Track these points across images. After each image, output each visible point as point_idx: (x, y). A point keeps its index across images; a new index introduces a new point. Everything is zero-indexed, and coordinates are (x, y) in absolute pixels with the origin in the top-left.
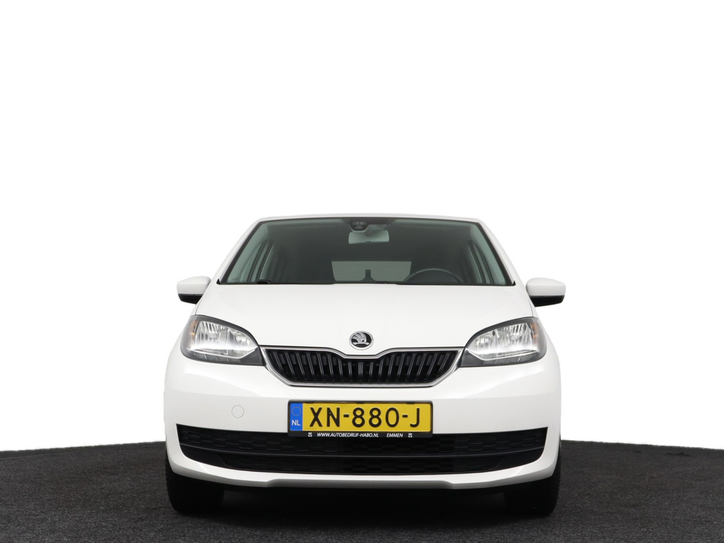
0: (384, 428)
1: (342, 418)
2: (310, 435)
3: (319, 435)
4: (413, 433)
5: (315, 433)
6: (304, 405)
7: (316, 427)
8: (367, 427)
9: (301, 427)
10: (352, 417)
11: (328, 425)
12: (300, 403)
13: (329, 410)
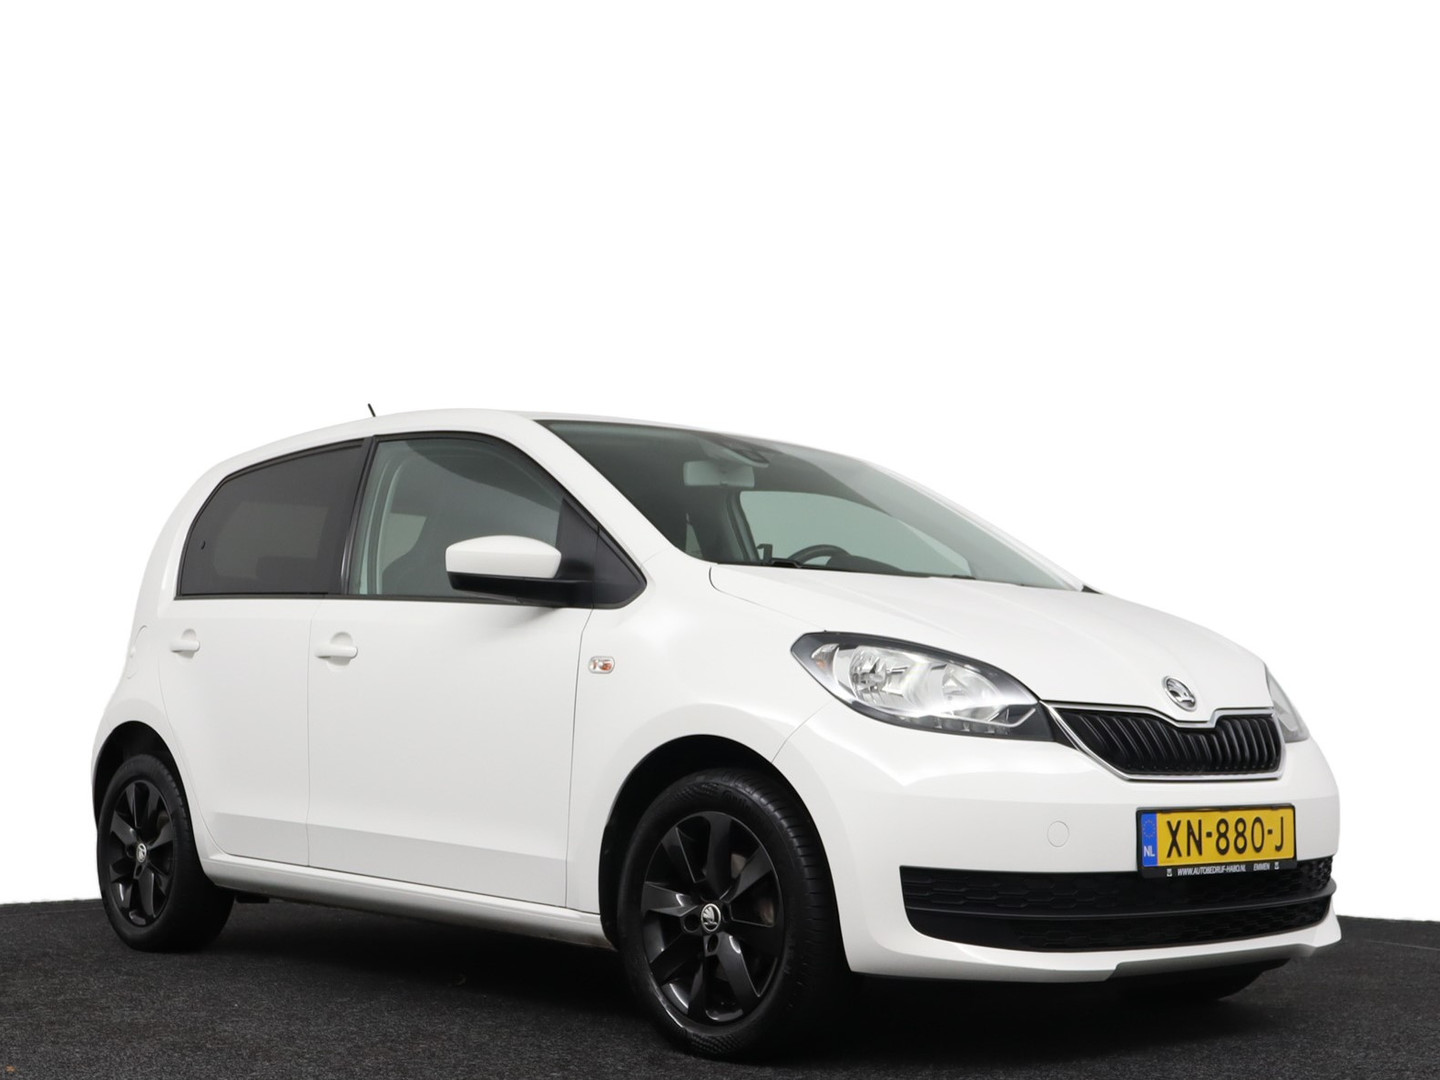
0: (1250, 855)
1: (1204, 839)
2: (1169, 874)
3: (1180, 872)
4: (1280, 861)
5: (1175, 868)
6: (1159, 816)
7: (1175, 860)
8: (1232, 856)
9: (1155, 859)
10: (1215, 836)
11: (1189, 854)
12: (1153, 812)
13: (1189, 823)
